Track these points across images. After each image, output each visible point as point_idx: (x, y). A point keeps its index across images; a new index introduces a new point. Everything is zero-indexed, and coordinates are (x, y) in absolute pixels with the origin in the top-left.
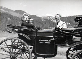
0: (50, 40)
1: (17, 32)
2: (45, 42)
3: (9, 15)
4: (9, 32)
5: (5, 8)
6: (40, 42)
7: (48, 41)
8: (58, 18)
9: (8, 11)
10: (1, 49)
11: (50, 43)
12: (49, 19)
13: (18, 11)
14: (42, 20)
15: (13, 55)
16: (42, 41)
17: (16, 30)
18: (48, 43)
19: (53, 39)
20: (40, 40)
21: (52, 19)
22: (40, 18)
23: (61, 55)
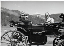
0: (41, 32)
1: (16, 26)
2: (37, 33)
3: (7, 14)
4: (10, 26)
5: (4, 8)
6: (34, 34)
7: (40, 32)
8: (47, 15)
9: (6, 11)
10: (4, 39)
11: (41, 34)
12: (38, 16)
13: (14, 10)
14: (33, 17)
15: (13, 43)
16: (35, 33)
17: (16, 24)
18: (40, 34)
19: (44, 31)
20: (34, 32)
21: (40, 17)
22: (31, 15)
23: (49, 43)
